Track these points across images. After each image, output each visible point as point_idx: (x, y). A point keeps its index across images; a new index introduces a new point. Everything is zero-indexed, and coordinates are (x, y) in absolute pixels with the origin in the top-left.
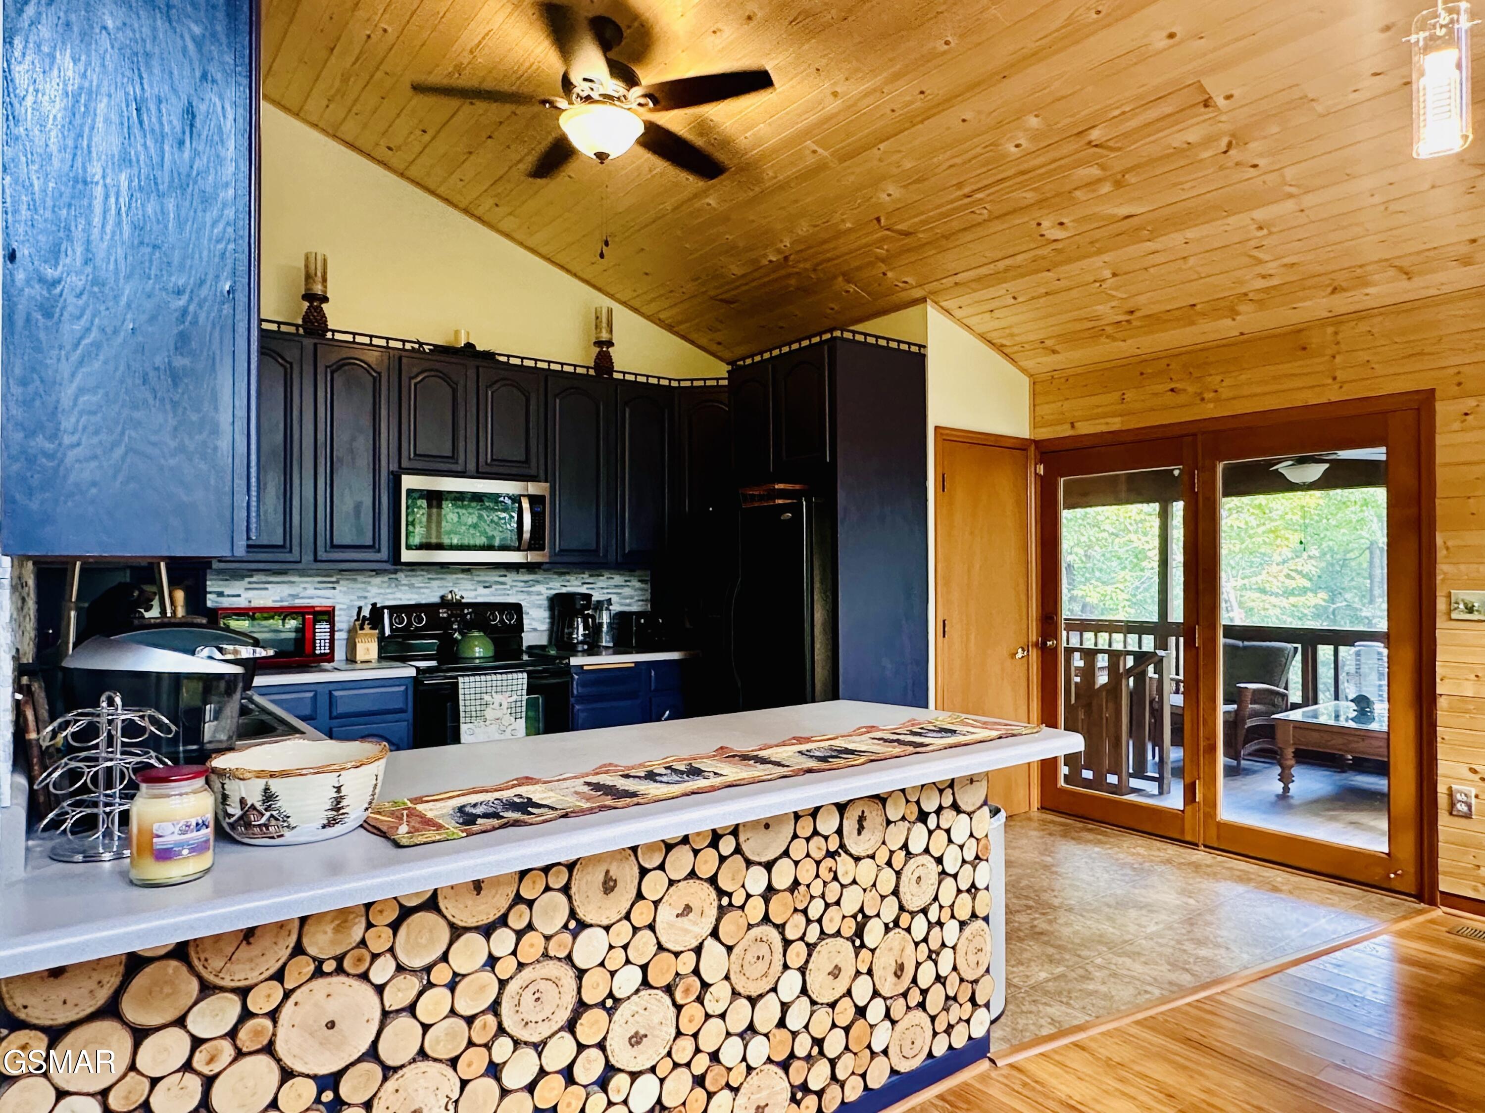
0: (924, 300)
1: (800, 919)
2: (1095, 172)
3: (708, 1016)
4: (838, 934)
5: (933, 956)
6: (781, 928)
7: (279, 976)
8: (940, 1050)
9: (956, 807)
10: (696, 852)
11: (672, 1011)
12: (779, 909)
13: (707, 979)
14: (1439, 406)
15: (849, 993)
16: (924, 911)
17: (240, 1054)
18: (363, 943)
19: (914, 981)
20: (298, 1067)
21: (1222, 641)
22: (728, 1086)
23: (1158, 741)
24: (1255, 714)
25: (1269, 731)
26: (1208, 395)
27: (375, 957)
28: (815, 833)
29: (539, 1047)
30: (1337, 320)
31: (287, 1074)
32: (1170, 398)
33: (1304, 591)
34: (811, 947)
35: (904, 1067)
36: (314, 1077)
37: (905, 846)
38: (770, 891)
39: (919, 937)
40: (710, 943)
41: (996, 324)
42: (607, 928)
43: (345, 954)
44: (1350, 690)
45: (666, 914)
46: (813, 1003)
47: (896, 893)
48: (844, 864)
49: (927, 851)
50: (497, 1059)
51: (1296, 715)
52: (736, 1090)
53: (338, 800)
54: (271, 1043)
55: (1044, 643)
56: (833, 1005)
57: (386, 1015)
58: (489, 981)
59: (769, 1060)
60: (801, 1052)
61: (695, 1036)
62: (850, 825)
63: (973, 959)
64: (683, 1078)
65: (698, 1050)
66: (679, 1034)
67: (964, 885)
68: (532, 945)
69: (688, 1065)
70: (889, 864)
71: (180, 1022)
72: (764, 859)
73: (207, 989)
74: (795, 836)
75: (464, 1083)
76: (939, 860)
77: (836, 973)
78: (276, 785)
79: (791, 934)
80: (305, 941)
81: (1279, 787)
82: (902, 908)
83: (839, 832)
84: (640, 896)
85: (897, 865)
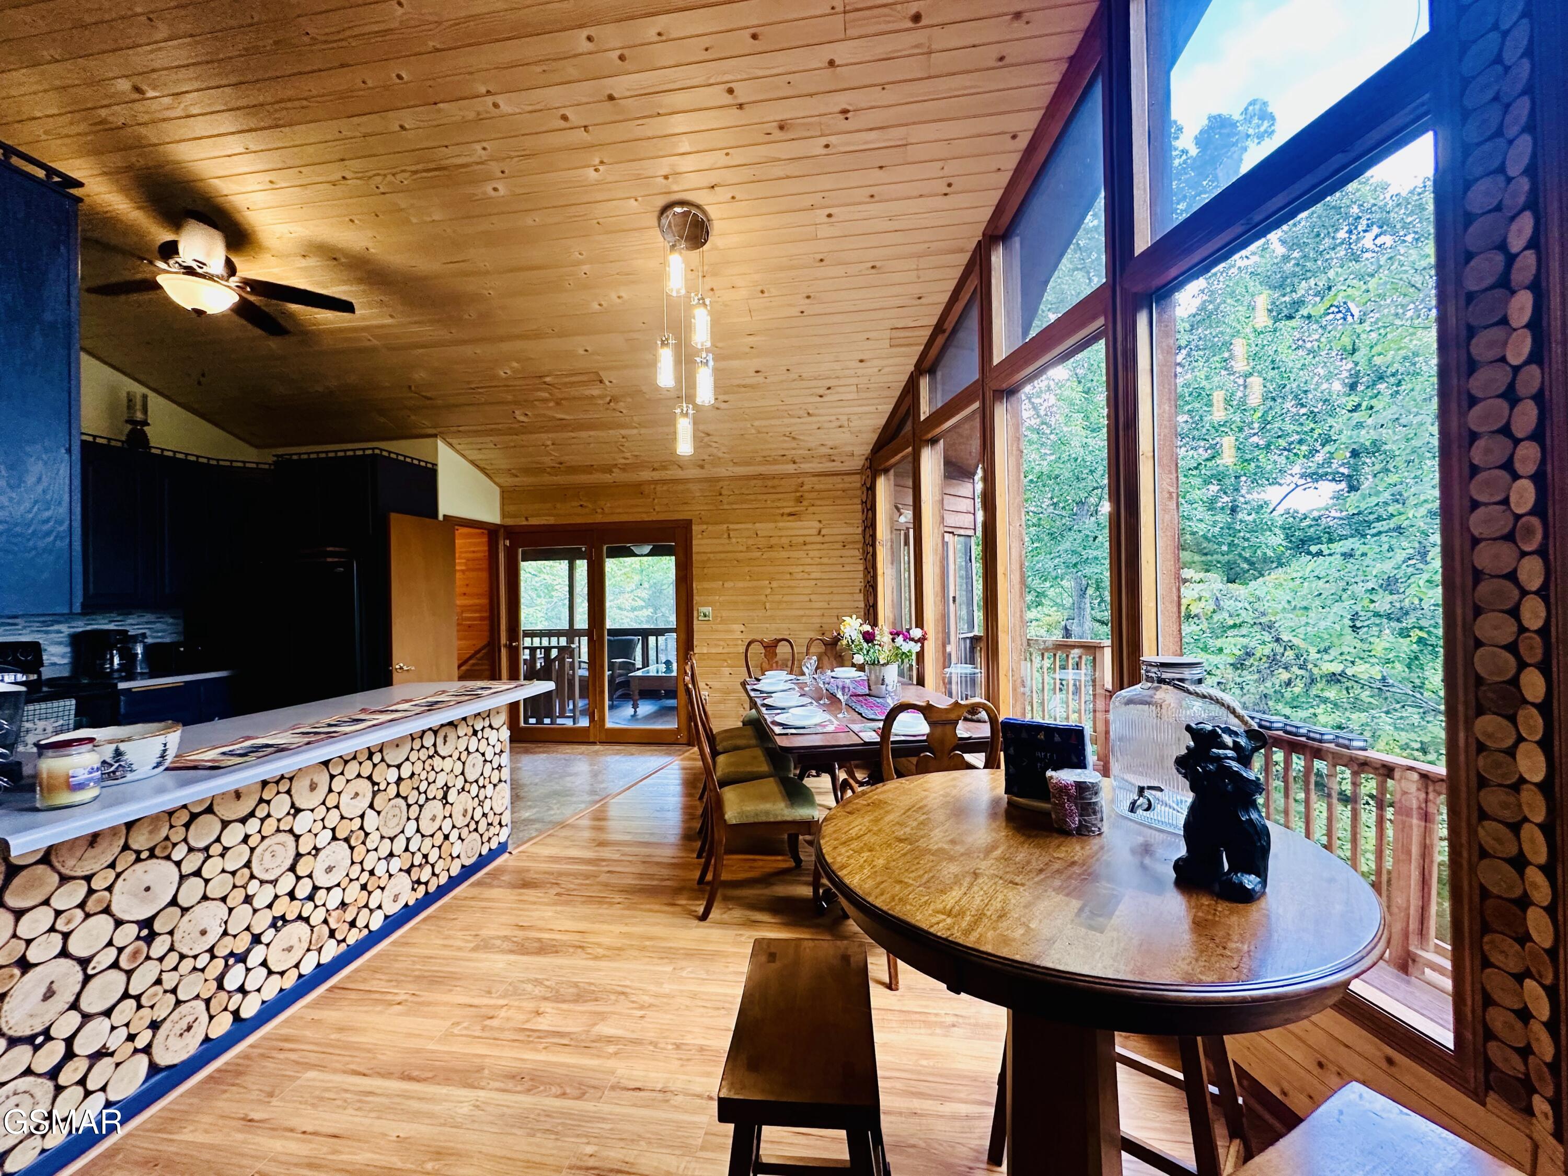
0: (435, 436)
1: (416, 792)
2: (545, 395)
3: (368, 851)
4: (434, 798)
5: (481, 803)
6: (405, 798)
7: (112, 866)
8: (484, 852)
9: (491, 726)
10: (360, 763)
11: (349, 851)
12: (405, 789)
13: (368, 831)
14: (694, 527)
15: (440, 828)
16: (476, 781)
17: (88, 916)
18: (167, 838)
19: (472, 818)
20: (126, 917)
21: (606, 637)
22: (379, 887)
23: (571, 696)
24: (620, 675)
25: (626, 684)
26: (599, 511)
27: (174, 845)
28: (423, 746)
29: (274, 882)
30: (655, 482)
31: (119, 923)
32: (580, 510)
33: (642, 608)
34: (421, 807)
35: (468, 862)
36: (137, 922)
37: (467, 749)
38: (400, 780)
39: (474, 794)
40: (369, 812)
41: (481, 457)
42: (312, 810)
43: (155, 846)
44: (663, 658)
45: (345, 798)
46: (423, 836)
47: (463, 773)
48: (437, 761)
49: (477, 750)
50: (250, 893)
51: (639, 673)
52: (383, 889)
53: (165, 751)
54: (108, 906)
55: (511, 644)
56: (432, 836)
57: (183, 878)
58: (245, 849)
59: (401, 870)
60: (416, 863)
61: (361, 863)
62: (440, 741)
63: (500, 802)
64: (356, 886)
65: (363, 870)
66: (353, 863)
67: (495, 765)
68: (270, 826)
69: (357, 879)
70: (459, 759)
71: (46, 902)
72: (396, 763)
73: (64, 879)
74: (412, 749)
75: (231, 910)
76: (483, 755)
77: (433, 819)
78: (123, 747)
79: (410, 801)
80: (131, 842)
81: (631, 711)
82: (466, 781)
83: (435, 745)
84: (330, 791)
85: (463, 758)
